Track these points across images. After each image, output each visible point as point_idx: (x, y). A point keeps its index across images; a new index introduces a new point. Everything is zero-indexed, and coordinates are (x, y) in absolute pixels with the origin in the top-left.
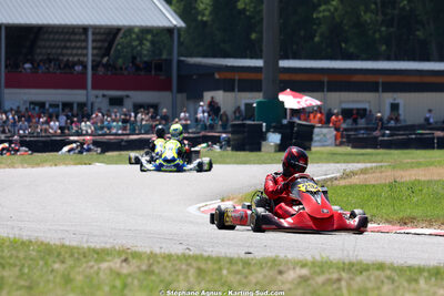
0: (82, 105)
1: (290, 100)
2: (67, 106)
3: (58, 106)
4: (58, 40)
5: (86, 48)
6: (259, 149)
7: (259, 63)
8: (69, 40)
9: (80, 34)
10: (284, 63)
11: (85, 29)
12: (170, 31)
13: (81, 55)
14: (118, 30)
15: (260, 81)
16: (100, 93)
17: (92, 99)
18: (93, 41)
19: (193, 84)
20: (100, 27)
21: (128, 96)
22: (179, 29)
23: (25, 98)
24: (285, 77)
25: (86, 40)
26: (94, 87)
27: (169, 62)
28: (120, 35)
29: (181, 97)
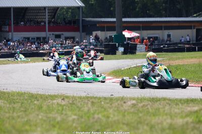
0: (44, 38)
1: (127, 34)
2: (38, 38)
3: (34, 39)
4: (34, 13)
5: (45, 15)
6: (115, 54)
7: (114, 20)
8: (39, 13)
9: (43, 10)
10: (124, 20)
11: (45, 8)
12: (78, 8)
13: (44, 18)
14: (58, 8)
15: (115, 27)
16: (51, 33)
17: (48, 35)
18: (48, 13)
19: (88, 29)
20: (51, 7)
21: (62, 34)
22: (82, 7)
23: (22, 36)
24: (125, 25)
25: (45, 12)
26: (49, 31)
27: (78, 20)
28: (59, 10)
29: (84, 34)
